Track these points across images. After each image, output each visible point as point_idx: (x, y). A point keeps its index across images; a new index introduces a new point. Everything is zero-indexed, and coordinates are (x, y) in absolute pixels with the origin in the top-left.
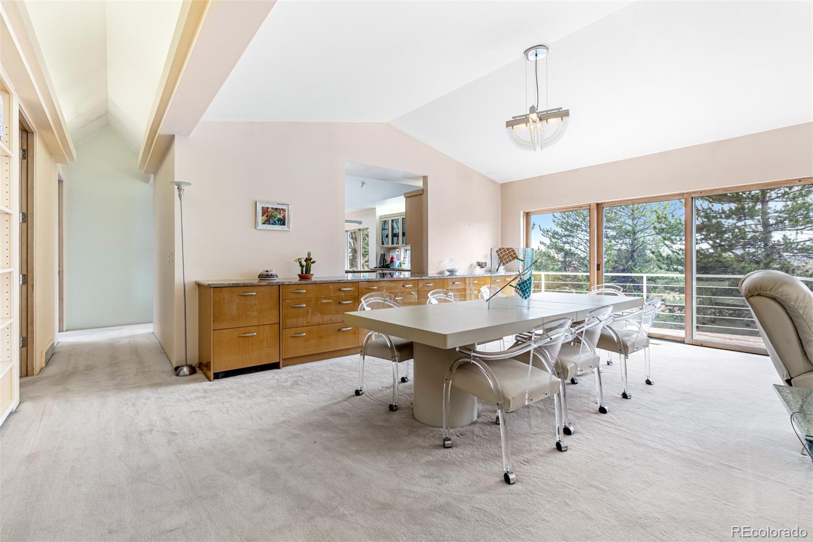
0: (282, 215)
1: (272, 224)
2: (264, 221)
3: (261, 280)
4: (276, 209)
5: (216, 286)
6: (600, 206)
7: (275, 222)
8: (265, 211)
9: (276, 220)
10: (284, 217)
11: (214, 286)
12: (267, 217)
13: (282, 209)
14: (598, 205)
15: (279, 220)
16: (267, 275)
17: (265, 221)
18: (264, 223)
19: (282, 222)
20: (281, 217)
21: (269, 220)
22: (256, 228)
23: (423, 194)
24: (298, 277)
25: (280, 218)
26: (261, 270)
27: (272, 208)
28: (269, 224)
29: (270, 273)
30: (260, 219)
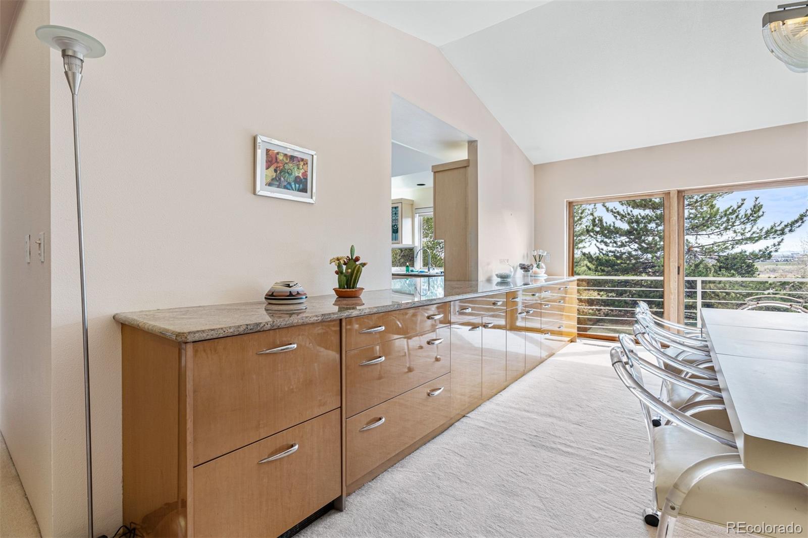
0: (302, 171)
1: (285, 187)
2: (269, 180)
3: (270, 304)
4: (292, 158)
5: (204, 336)
6: (680, 194)
7: (289, 184)
8: (272, 159)
9: (291, 179)
10: (305, 174)
11: (197, 337)
12: (276, 171)
13: (302, 160)
14: (679, 192)
15: (297, 180)
16: (291, 294)
17: (273, 179)
18: (270, 184)
19: (302, 186)
20: (300, 175)
21: (280, 179)
22: (254, 193)
23: (468, 166)
24: (334, 293)
25: (298, 177)
26: (269, 283)
27: (285, 155)
28: (279, 187)
29: (294, 290)
30: (263, 173)
